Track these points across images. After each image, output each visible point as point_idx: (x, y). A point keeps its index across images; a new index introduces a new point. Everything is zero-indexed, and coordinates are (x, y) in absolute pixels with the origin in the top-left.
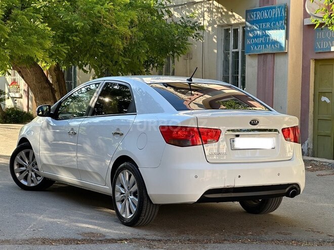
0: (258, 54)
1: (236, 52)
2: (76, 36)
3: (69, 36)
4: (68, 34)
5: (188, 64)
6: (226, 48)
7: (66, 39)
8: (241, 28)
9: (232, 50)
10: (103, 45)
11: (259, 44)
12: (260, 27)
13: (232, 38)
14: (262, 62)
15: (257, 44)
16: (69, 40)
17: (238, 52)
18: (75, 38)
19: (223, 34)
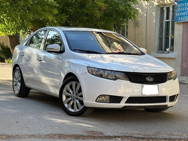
0: (183, 22)
1: (168, 22)
2: (71, 9)
3: (66, 9)
4: (66, 7)
5: (136, 30)
6: (162, 19)
7: (64, 10)
8: (172, 7)
9: (165, 20)
10: (87, 15)
11: (184, 16)
12: (185, 5)
13: (166, 13)
14: (186, 27)
15: (182, 16)
16: (66, 11)
17: (169, 22)
18: (70, 10)
19: (160, 11)
